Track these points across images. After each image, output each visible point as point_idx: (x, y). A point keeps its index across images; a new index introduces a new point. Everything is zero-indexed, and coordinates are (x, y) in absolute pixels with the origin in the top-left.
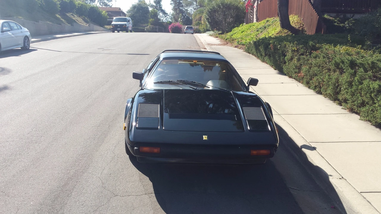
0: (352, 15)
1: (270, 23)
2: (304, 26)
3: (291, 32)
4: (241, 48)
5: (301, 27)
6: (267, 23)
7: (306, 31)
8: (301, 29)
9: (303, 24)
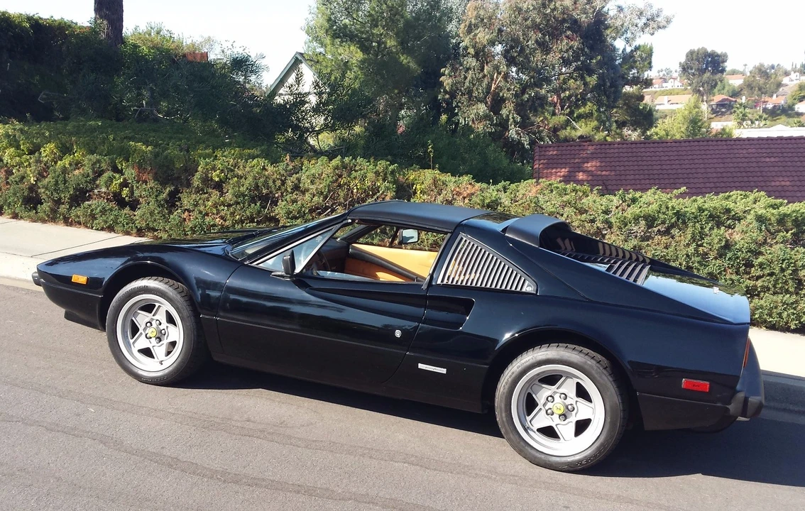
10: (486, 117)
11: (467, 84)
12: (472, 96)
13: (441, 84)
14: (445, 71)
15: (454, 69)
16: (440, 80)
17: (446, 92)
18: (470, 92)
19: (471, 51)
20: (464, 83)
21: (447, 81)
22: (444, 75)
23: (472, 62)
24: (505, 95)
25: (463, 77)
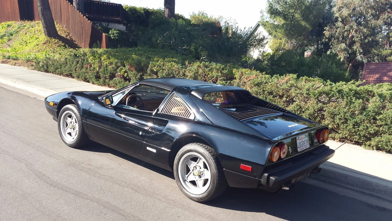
0: (107, 24)
1: (16, 29)
2: (70, 35)
3: (62, 43)
4: (17, 65)
5: (67, 35)
6: (10, 29)
7: (75, 41)
8: (68, 37)
9: (68, 33)
10: (345, 50)
11: (337, 34)
12: (339, 40)
13: (324, 35)
14: (326, 29)
15: (331, 28)
16: (324, 33)
17: (326, 38)
18: (338, 38)
19: (340, 19)
20: (335, 34)
21: (327, 33)
22: (325, 30)
23: (339, 24)
24: (355, 40)
25: (335, 31)
